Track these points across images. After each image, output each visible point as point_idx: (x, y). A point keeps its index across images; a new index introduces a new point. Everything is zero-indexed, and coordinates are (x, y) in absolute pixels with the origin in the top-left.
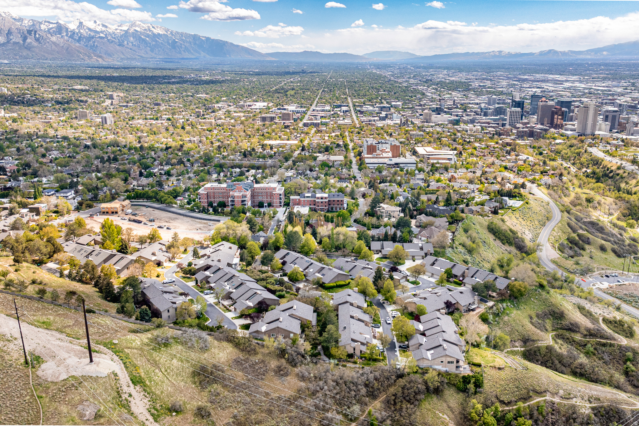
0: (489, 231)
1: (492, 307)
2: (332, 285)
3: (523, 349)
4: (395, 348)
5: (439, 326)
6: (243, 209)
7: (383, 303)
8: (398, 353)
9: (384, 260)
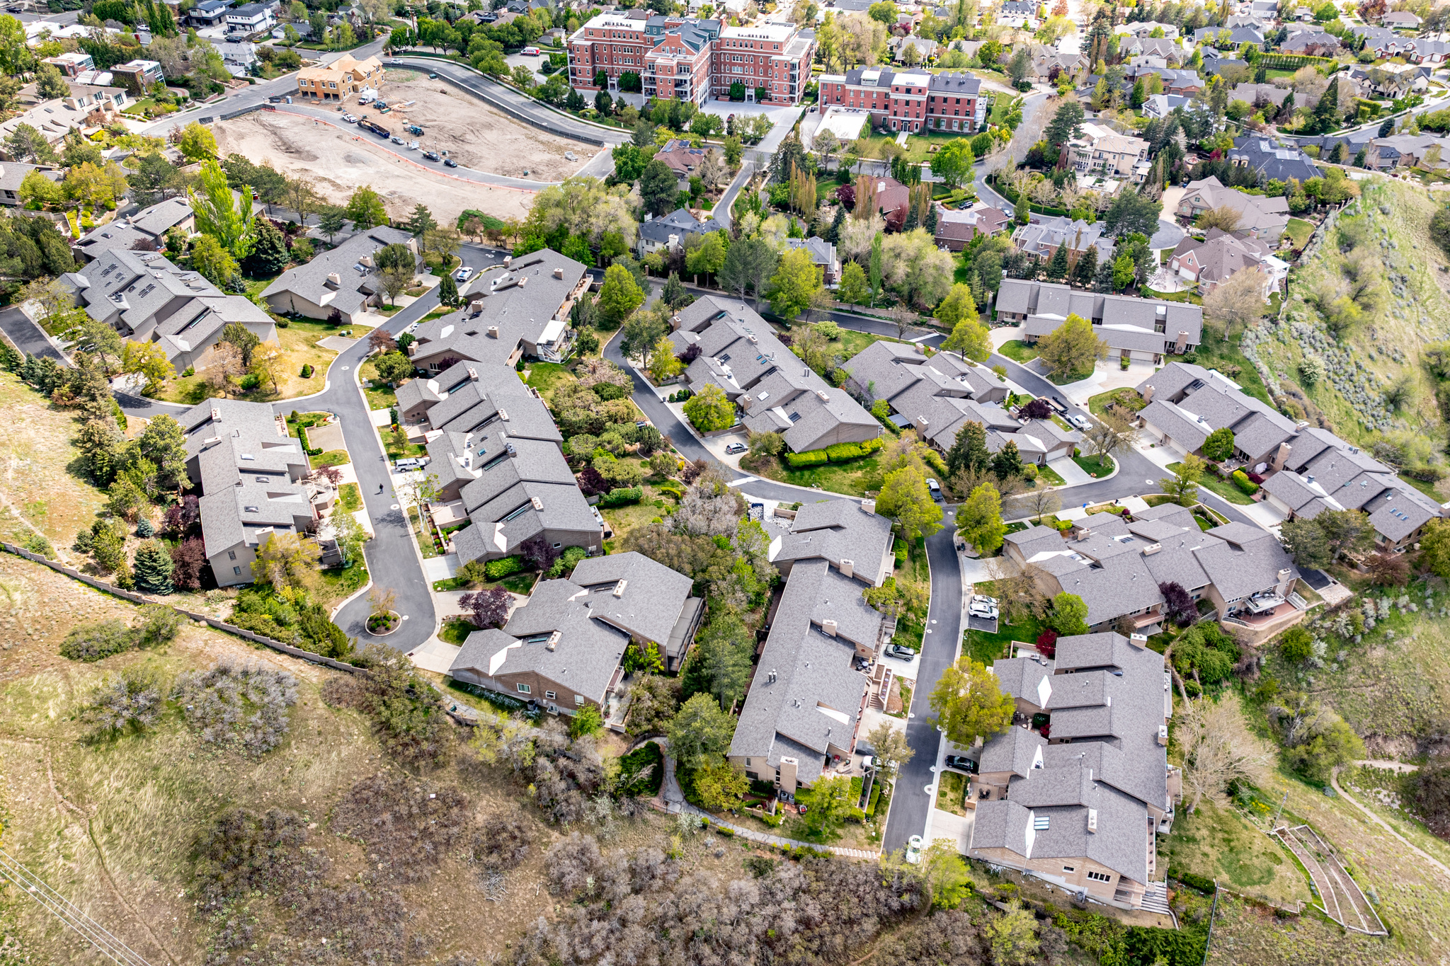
0: (1433, 238)
1: (1336, 609)
2: (812, 457)
3: (1408, 769)
4: (933, 762)
5: (1103, 706)
6: (675, 109)
7: (962, 547)
8: (932, 789)
9: (1026, 352)
